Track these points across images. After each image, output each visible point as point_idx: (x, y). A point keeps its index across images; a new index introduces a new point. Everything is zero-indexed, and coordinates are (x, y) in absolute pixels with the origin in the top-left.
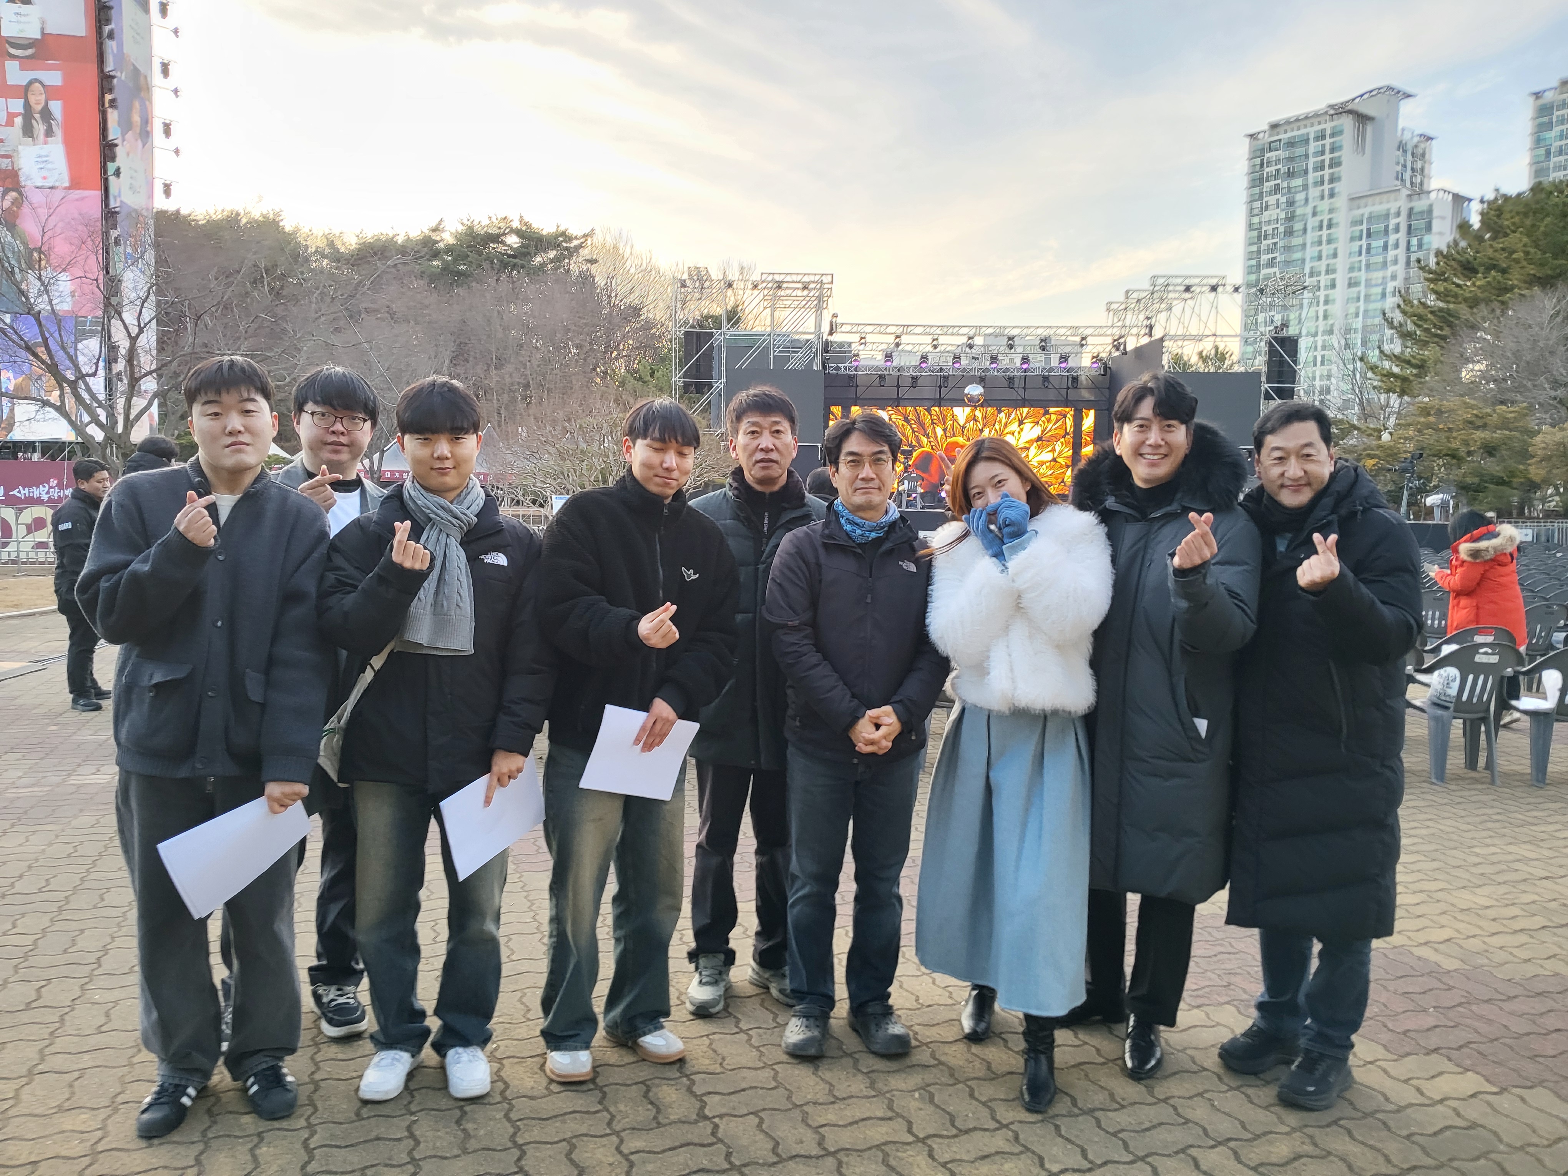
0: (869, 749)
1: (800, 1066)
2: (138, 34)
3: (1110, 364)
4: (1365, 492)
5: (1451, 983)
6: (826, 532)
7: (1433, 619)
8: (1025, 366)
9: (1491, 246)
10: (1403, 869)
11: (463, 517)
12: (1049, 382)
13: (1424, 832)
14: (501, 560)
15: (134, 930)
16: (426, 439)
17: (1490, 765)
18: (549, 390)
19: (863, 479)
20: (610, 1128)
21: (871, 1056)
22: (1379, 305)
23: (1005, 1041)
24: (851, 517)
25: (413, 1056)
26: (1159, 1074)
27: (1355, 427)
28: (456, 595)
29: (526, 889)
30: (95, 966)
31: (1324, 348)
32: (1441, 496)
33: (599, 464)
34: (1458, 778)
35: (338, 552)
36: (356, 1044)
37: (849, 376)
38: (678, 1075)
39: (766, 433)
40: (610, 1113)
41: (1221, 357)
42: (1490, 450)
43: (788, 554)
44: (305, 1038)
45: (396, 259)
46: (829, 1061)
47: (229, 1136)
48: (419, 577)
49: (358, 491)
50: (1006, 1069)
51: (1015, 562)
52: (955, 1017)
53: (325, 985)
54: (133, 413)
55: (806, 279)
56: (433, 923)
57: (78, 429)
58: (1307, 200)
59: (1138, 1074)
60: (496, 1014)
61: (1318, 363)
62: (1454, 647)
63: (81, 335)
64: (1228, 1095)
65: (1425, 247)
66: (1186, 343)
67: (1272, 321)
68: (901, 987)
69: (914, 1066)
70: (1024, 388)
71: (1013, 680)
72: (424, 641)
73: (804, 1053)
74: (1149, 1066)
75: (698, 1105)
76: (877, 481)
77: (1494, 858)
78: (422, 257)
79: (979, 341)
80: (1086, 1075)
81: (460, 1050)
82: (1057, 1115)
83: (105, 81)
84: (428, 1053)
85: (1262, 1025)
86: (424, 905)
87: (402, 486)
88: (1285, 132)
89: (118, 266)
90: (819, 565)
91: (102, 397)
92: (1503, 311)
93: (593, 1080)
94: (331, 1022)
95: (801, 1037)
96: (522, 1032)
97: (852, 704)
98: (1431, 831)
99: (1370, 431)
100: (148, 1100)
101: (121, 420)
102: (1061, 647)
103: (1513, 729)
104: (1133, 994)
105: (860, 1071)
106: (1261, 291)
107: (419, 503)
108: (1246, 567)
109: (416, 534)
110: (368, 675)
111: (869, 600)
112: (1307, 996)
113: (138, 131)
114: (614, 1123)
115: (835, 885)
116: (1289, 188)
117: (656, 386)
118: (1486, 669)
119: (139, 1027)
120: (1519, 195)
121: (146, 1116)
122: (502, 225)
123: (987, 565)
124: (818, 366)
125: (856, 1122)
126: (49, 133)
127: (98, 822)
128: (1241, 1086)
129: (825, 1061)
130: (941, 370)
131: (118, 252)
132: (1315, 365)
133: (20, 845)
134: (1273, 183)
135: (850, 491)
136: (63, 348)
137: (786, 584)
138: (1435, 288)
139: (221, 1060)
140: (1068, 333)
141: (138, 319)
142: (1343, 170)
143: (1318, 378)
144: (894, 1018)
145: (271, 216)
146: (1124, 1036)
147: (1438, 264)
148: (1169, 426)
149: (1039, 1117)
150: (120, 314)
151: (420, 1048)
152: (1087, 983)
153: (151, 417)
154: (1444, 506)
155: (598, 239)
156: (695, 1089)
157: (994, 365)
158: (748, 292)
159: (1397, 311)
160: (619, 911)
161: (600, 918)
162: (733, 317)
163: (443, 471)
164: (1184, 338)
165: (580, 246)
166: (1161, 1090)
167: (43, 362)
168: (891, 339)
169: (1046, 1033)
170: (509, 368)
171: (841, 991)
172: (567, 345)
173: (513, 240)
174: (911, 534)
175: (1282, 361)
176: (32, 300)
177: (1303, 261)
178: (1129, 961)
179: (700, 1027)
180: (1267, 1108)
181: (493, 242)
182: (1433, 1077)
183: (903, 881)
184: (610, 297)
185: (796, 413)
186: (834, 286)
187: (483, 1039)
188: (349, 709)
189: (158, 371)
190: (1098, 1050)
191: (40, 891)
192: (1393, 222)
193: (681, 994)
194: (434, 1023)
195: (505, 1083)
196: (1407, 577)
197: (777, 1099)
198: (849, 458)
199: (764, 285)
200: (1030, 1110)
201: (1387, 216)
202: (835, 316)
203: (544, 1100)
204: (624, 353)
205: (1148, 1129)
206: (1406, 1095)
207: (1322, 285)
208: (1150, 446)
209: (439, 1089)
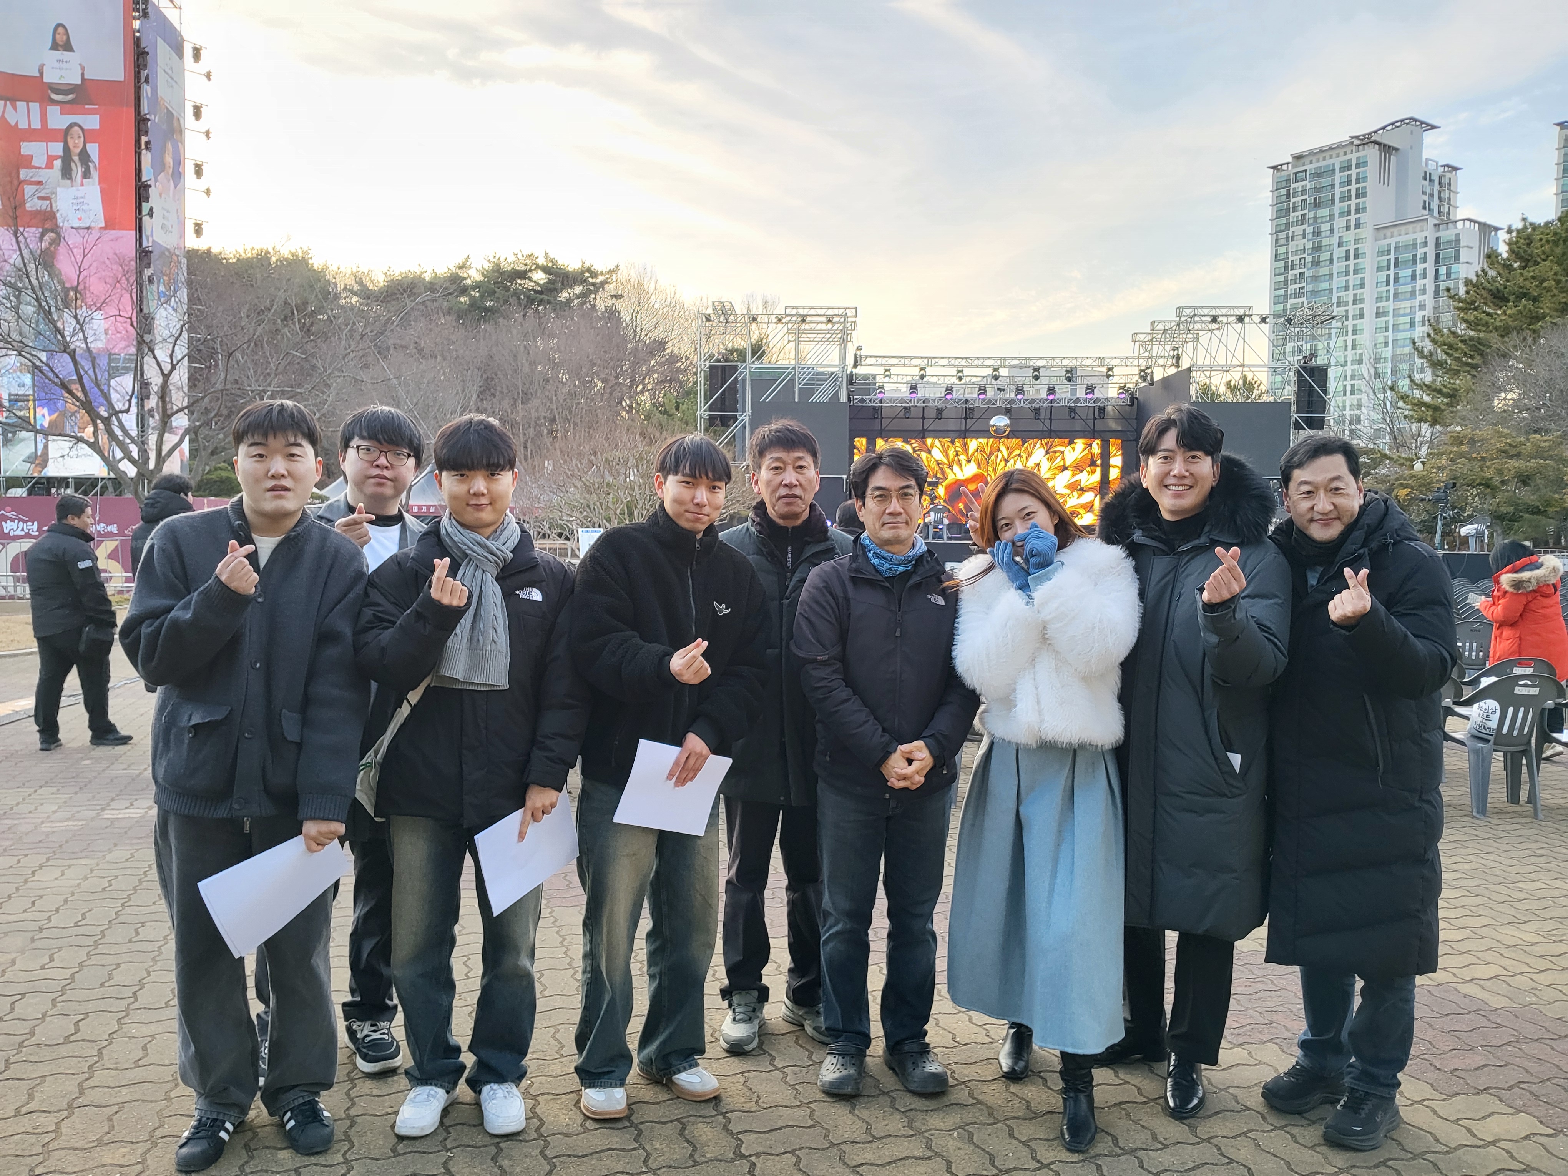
0: (902, 784)
1: (836, 1105)
2: (172, 78)
3: (1137, 395)
4: (1396, 524)
5: (1499, 1021)
6: (854, 566)
7: (1471, 651)
8: (1051, 397)
9: (1522, 275)
10: (1446, 905)
11: (498, 553)
12: (1075, 413)
13: (1467, 867)
14: (536, 595)
15: (173, 965)
16: (462, 475)
17: (1532, 798)
18: (575, 424)
19: (890, 514)
20: (647, 1166)
21: (908, 1094)
22: (1407, 335)
23: (1045, 1080)
24: (878, 551)
25: (448, 1092)
26: (1200, 1114)
27: (1386, 457)
28: (491, 630)
29: (558, 924)
30: (132, 1000)
31: (1353, 377)
32: (1476, 526)
33: (624, 497)
34: (1500, 812)
35: (376, 587)
36: (390, 1079)
37: (874, 408)
38: (714, 1113)
39: (790, 468)
40: (646, 1151)
41: (1249, 386)
42: (1524, 479)
43: (816, 588)
44: (340, 1073)
45: (424, 296)
46: (866, 1099)
47: (267, 1171)
48: (456, 614)
49: (399, 525)
50: (1045, 1108)
51: (1040, 592)
52: (992, 1056)
53: (359, 1020)
54: (165, 449)
55: (830, 312)
56: (465, 959)
57: (111, 464)
58: (1332, 231)
59: (1180, 1113)
60: (530, 1050)
61: (1348, 393)
62: (1493, 679)
63: (113, 373)
64: (1272, 1134)
65: (1453, 276)
66: (1213, 373)
67: (1301, 351)
68: (937, 1025)
69: (952, 1104)
70: (1051, 419)
71: (1040, 712)
72: (460, 677)
73: (841, 1091)
74: (1191, 1106)
75: (734, 1143)
76: (904, 516)
77: (1539, 894)
78: (450, 294)
79: (1003, 372)
80: (1128, 1114)
81: (495, 1086)
82: (1099, 1155)
83: (141, 124)
84: (463, 1089)
85: (1305, 1063)
86: (459, 940)
87: (439, 522)
88: (1311, 162)
89: (151, 305)
90: (847, 600)
91: (134, 433)
92: (1534, 339)
93: (628, 1118)
94: (365, 1058)
95: (837, 1075)
96: (556, 1068)
97: (883, 739)
98: (1474, 866)
99: (1402, 461)
100: (186, 1134)
101: (153, 456)
102: (1087, 679)
103: (1555, 762)
104: (1172, 1033)
105: (897, 1109)
106: (1289, 321)
107: (456, 539)
108: (1276, 600)
109: (453, 571)
110: (405, 711)
111: (898, 634)
112: (1350, 1034)
113: (171, 171)
114: (650, 1161)
115: (868, 921)
116: (1315, 218)
117: (681, 420)
118: (1526, 701)
119: (178, 1062)
120: (1547, 224)
121: (184, 1150)
122: (528, 261)
123: (1012, 597)
124: (843, 398)
125: (895, 1162)
126: (86, 175)
127: (132, 856)
128: (1286, 1126)
129: (862, 1100)
130: (967, 401)
131: (151, 291)
132: (1345, 395)
133: (56, 879)
134: (1299, 213)
135: (877, 526)
136: (98, 385)
137: (814, 619)
138: (1465, 317)
139: (259, 1094)
140: (1095, 364)
141: (171, 356)
142: (1367, 201)
143: (1348, 408)
144: (931, 1057)
145: (300, 255)
146: (1166, 1075)
147: (1467, 292)
148: (1194, 457)
149: (1081, 1157)
150: (152, 351)
151: (455, 1084)
152: (1125, 1020)
153: (182, 453)
154: (1479, 536)
155: (623, 274)
156: (730, 1127)
157: (1020, 397)
158: (773, 326)
159: (1427, 340)
160: (653, 947)
161: (633, 955)
162: (758, 350)
163: (478, 507)
164: (1211, 367)
165: (603, 284)
166: (1204, 1129)
167: (78, 399)
168: (916, 371)
169: (1084, 1072)
170: (535, 402)
171: (876, 1029)
172: (593, 379)
173: (540, 277)
174: (938, 568)
175: (1311, 391)
176: (68, 339)
177: (1331, 290)
178: (1169, 998)
179: (735, 1065)
180: (1313, 1148)
181: (520, 278)
182: (1484, 1118)
183: (936, 917)
184: (635, 331)
185: (818, 447)
186: (857, 319)
187: (518, 1076)
188: (386, 744)
189: (190, 408)
190: (1139, 1089)
191: (76, 925)
192: (1420, 252)
193: (714, 1031)
194: (468, 1059)
195: (540, 1120)
196: (1440, 610)
197: (814, 1138)
198: (877, 493)
199: (788, 319)
200: (1072, 1148)
201: (1414, 245)
202: (859, 349)
203: (580, 1137)
204: (650, 387)
205: (1191, 1169)
206: (1456, 1136)
207: (1350, 315)
208: (1174, 476)
209: (475, 1126)
